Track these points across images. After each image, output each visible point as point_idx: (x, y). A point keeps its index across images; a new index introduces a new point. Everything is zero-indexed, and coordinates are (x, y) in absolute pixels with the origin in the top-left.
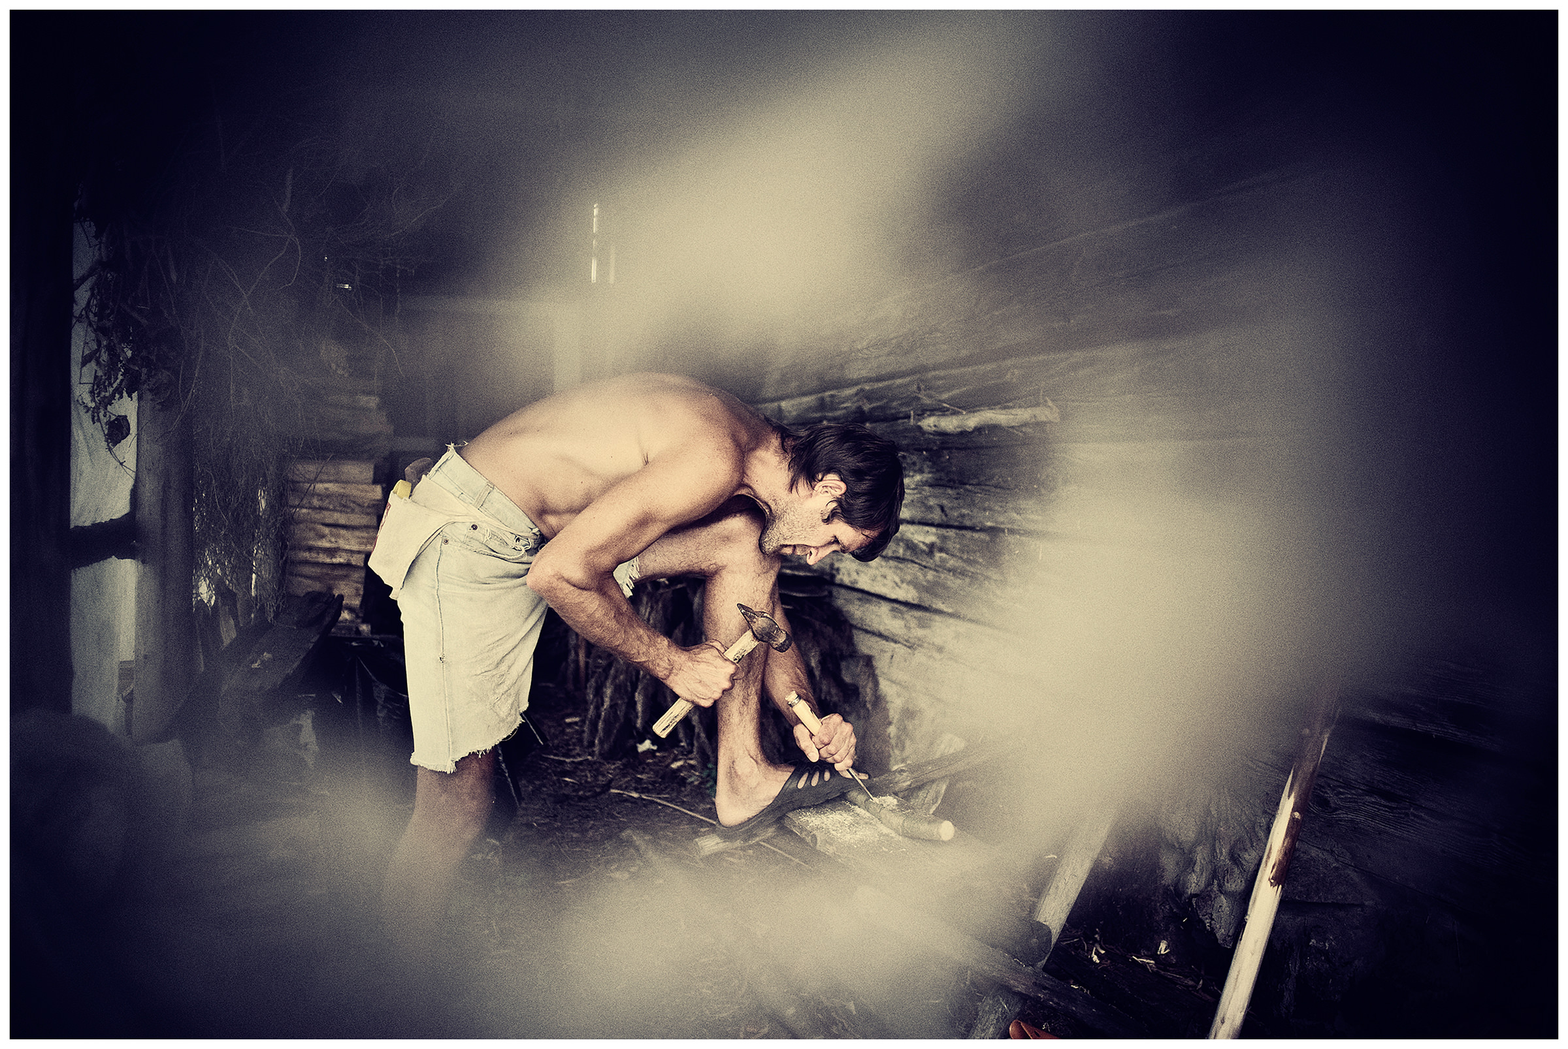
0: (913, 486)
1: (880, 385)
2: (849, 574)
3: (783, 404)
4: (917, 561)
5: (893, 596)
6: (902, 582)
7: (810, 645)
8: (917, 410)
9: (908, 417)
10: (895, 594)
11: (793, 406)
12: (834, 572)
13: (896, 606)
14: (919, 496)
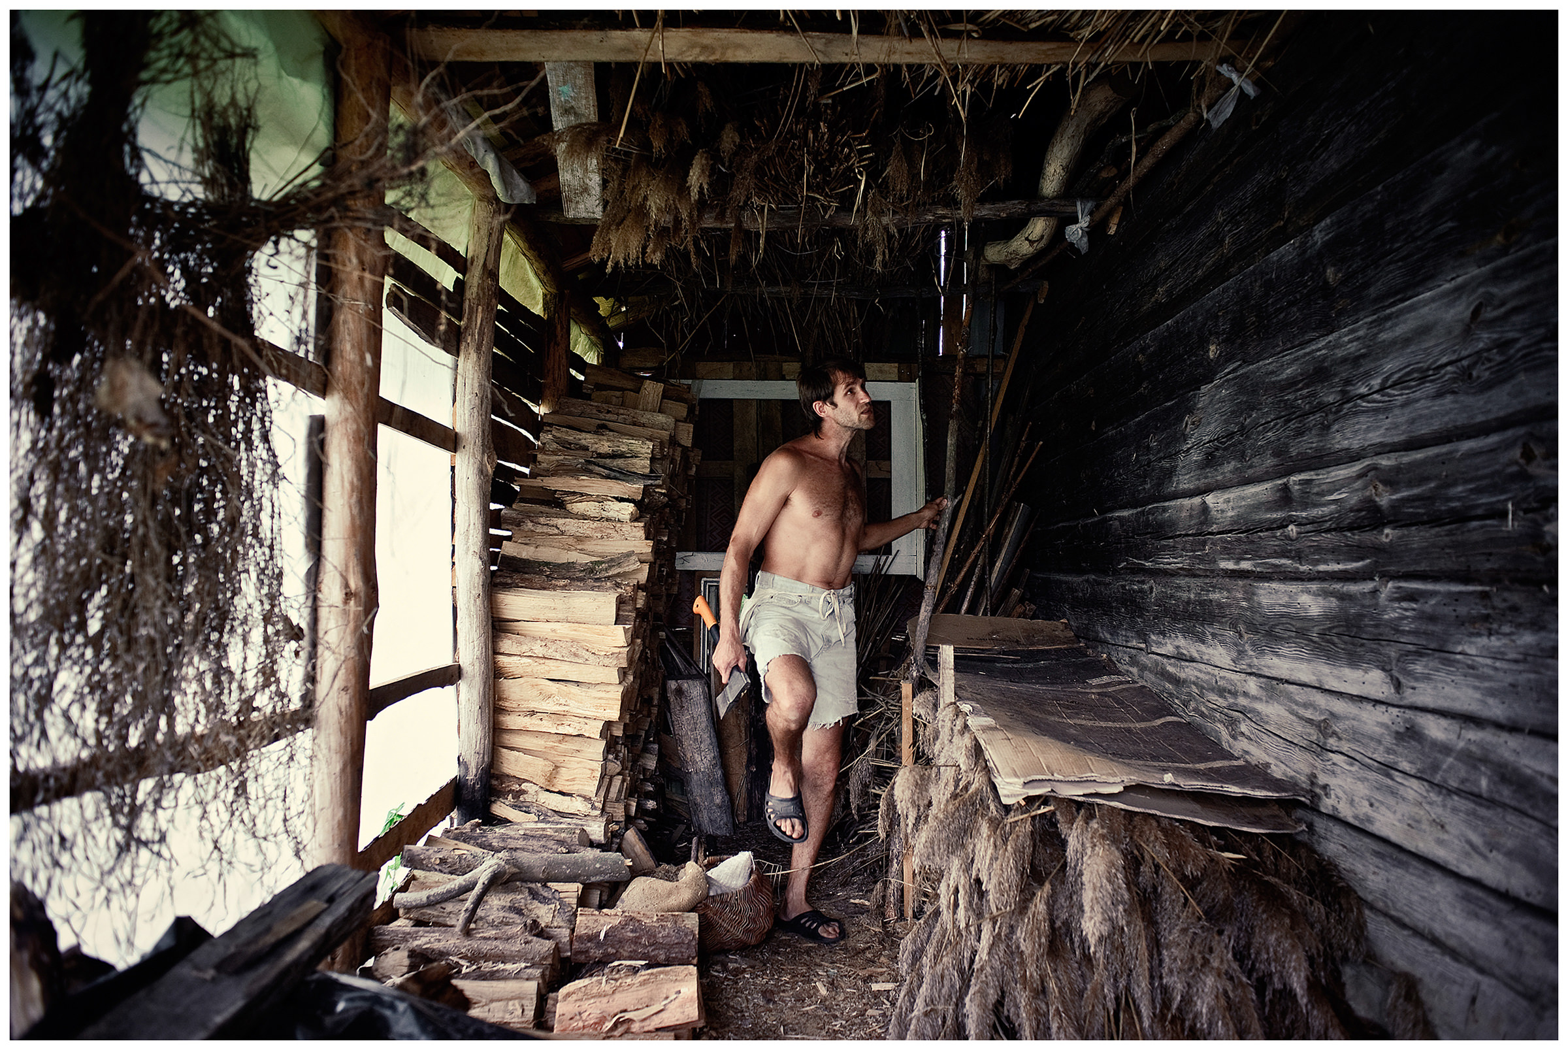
0: (1512, 655)
1: (1419, 455)
2: (1352, 802)
3: (1210, 499)
4: (1530, 812)
5: (1467, 871)
6: (1492, 847)
7: (1287, 944)
8: (1525, 499)
9: (1503, 515)
10: (1470, 866)
11: (1228, 501)
12: (1318, 790)
13: (1475, 892)
14: (1532, 676)
